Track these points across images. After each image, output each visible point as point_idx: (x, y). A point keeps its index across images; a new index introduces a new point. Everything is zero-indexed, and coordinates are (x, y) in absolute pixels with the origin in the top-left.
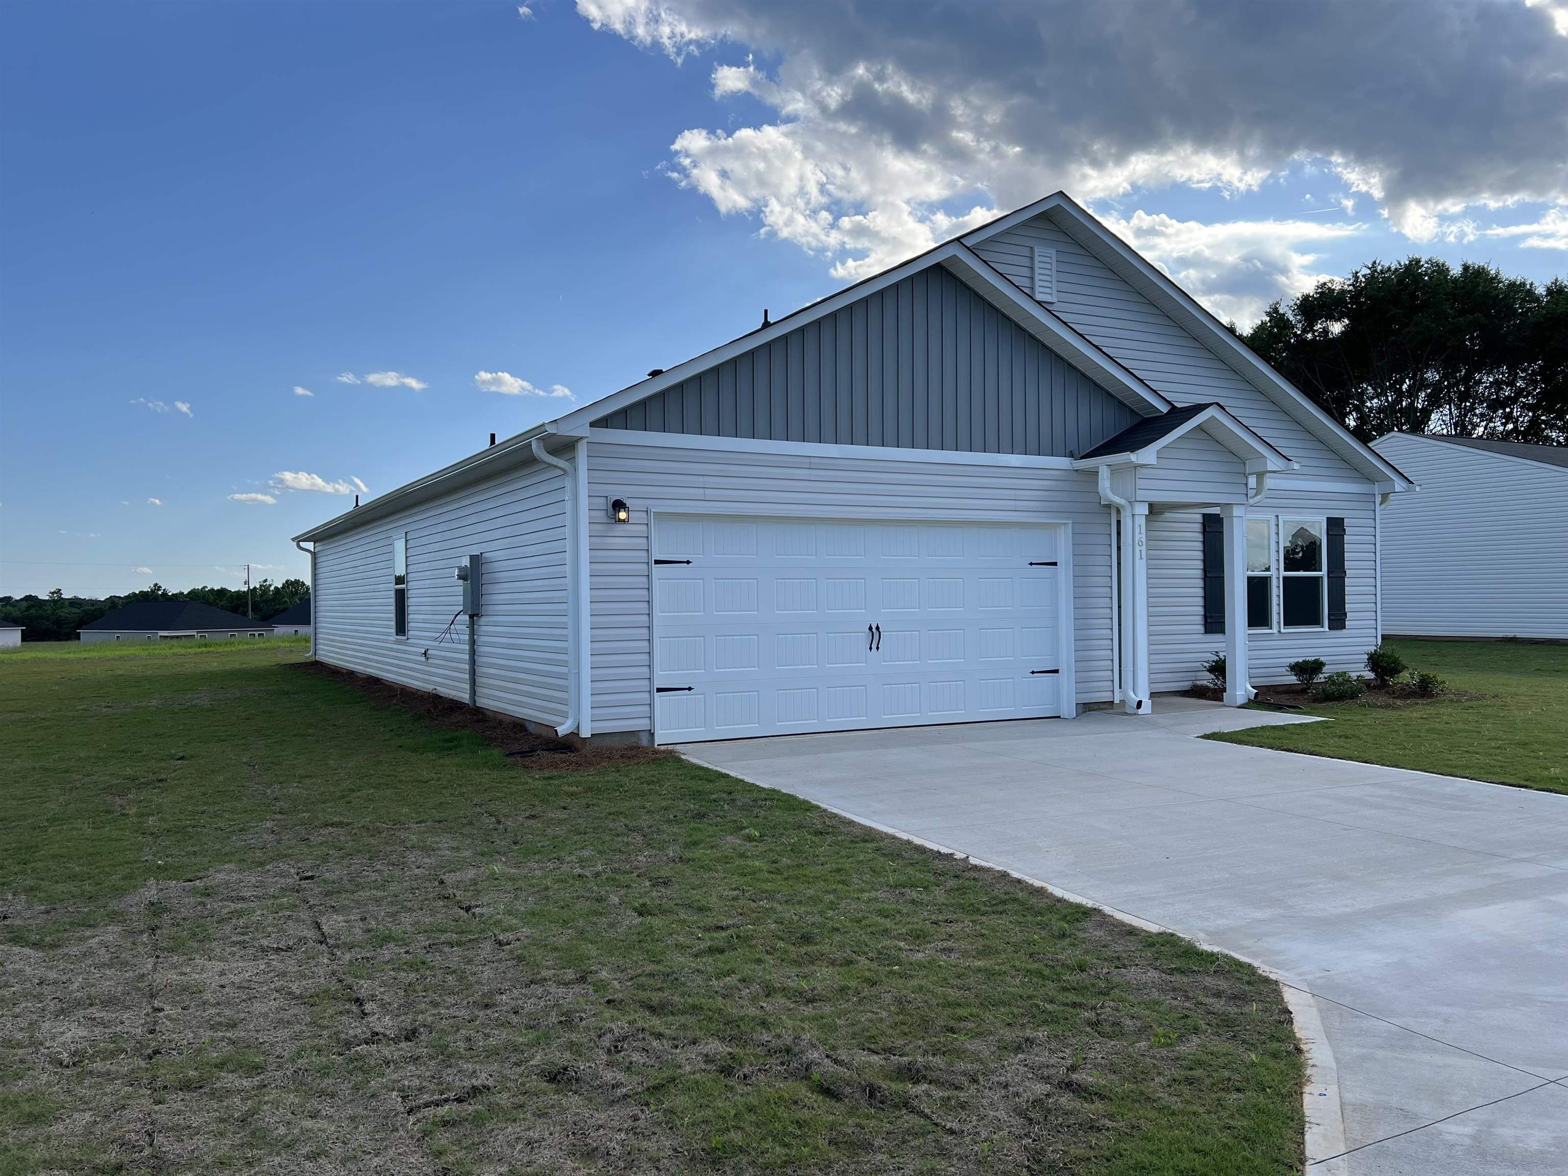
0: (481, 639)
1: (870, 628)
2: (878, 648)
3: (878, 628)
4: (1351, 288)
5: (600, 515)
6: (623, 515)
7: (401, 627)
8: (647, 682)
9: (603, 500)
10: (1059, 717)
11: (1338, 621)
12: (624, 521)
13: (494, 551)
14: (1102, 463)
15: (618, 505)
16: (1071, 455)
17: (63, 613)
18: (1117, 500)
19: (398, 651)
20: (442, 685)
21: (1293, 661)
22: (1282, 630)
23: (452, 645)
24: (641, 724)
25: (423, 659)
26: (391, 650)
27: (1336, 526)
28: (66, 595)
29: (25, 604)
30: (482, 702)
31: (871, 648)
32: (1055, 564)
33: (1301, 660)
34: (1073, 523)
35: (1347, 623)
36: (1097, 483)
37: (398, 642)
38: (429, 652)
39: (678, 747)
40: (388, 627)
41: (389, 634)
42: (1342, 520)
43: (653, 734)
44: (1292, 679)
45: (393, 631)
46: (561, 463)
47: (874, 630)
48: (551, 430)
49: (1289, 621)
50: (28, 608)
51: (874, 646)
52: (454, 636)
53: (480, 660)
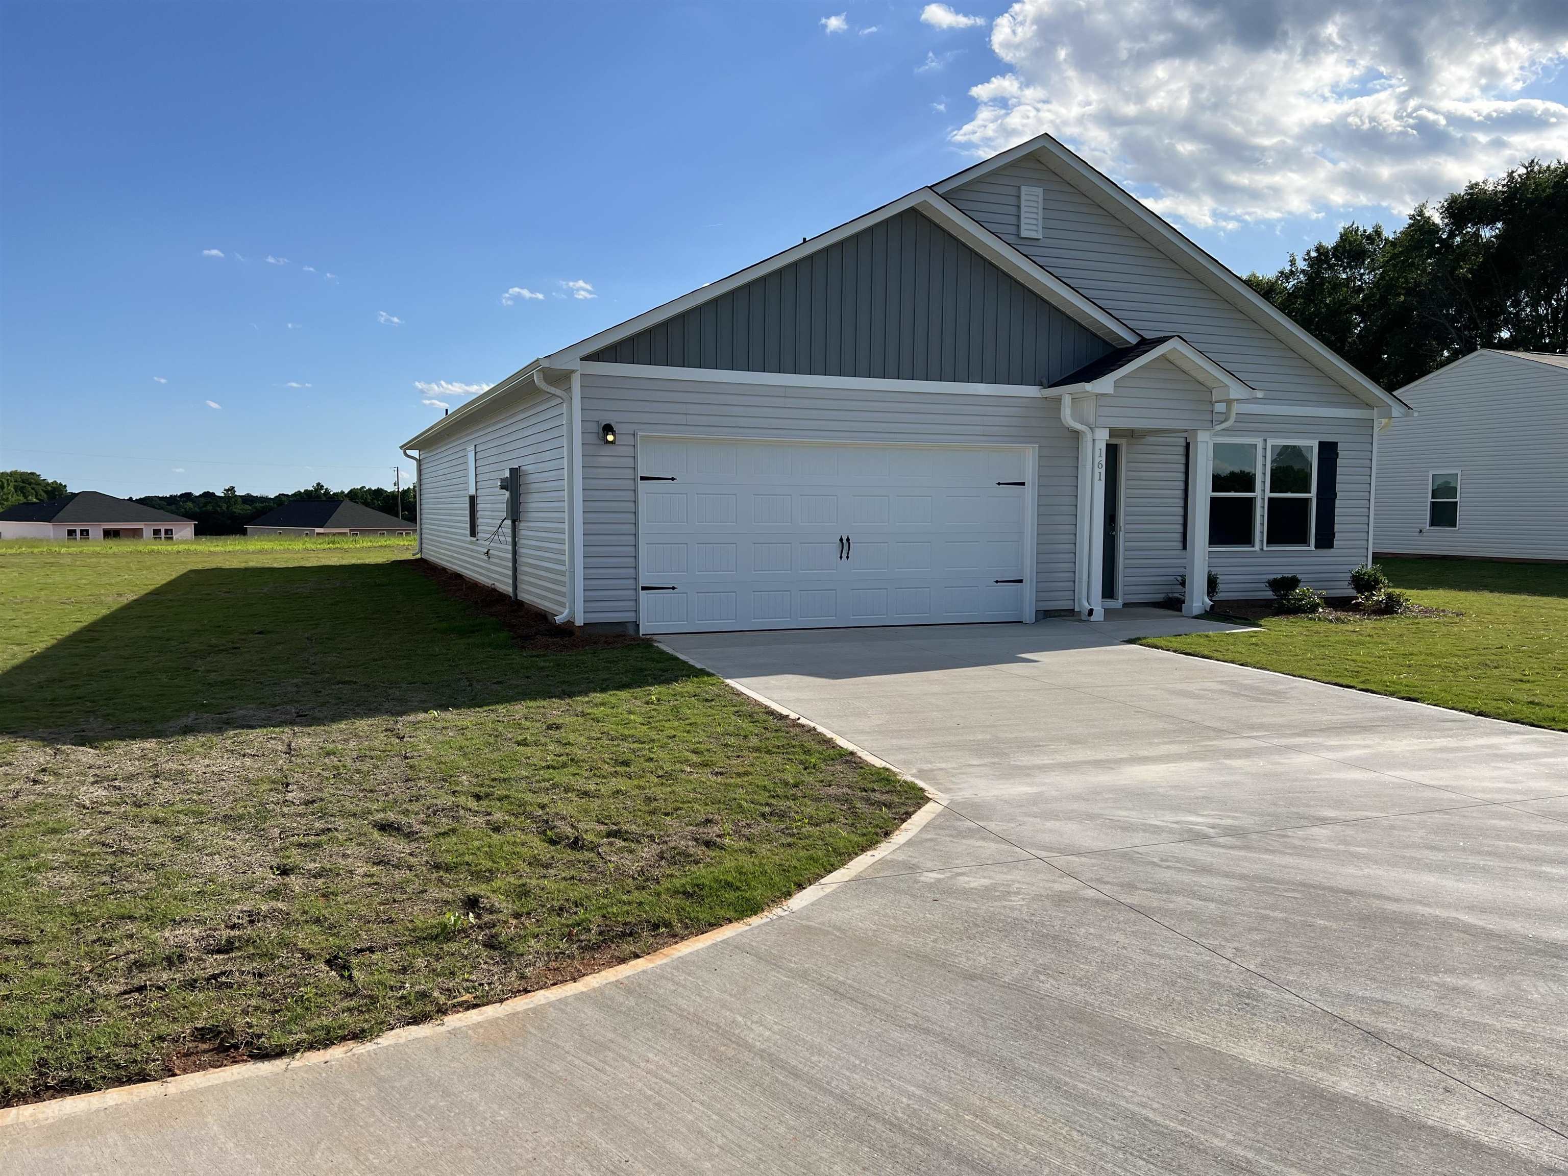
0: (521, 542)
1: (841, 540)
2: (848, 557)
3: (848, 540)
4: (1505, 189)
5: (593, 439)
6: (610, 438)
7: (473, 533)
8: (632, 581)
9: (595, 425)
10: (1021, 622)
11: (1326, 540)
12: (612, 442)
13: (528, 465)
14: (1066, 392)
15: (608, 429)
16: (1041, 384)
17: (238, 509)
18: (1078, 426)
19: (472, 550)
20: (498, 581)
21: (1272, 577)
22: (1265, 548)
23: (501, 546)
24: (628, 617)
25: (486, 558)
26: (467, 549)
27: (1329, 451)
28: (240, 492)
29: (203, 500)
30: (523, 596)
31: (841, 557)
32: (1023, 484)
33: (1279, 576)
34: (1040, 447)
35: (1335, 542)
36: (1060, 409)
37: (471, 543)
38: (491, 552)
39: (655, 637)
40: (464, 529)
41: (465, 535)
42: (1335, 444)
43: (638, 625)
44: (1269, 595)
45: (468, 532)
46: (558, 392)
47: (845, 541)
48: (546, 364)
49: (1273, 539)
50: (205, 505)
51: (844, 555)
52: (502, 538)
53: (520, 560)
